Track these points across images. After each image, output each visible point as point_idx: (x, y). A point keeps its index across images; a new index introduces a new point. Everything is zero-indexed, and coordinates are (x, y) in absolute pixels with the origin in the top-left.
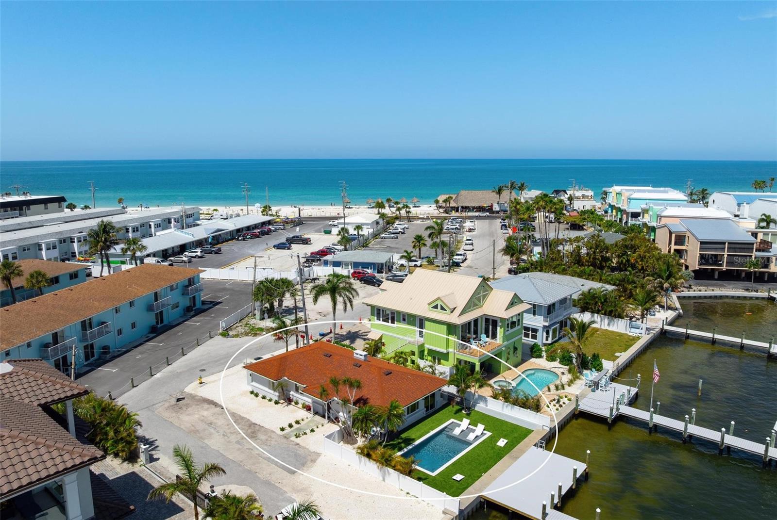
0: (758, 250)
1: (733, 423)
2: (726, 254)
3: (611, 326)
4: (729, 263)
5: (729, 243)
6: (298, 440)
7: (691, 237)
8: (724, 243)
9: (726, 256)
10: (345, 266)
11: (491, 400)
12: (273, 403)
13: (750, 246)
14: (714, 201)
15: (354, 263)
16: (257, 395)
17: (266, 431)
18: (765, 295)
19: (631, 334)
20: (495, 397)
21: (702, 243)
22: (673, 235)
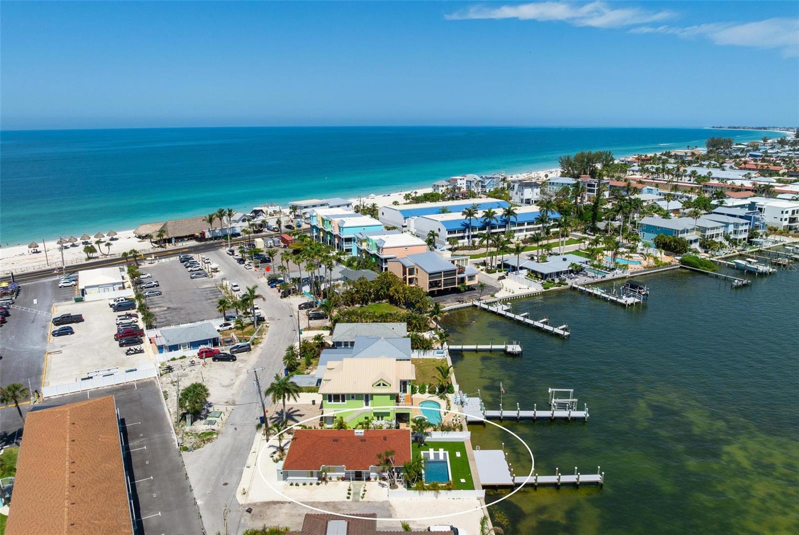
0: (459, 273)
1: (535, 405)
2: (443, 279)
3: (425, 355)
4: (445, 285)
5: (444, 272)
6: (364, 499)
7: (419, 269)
8: (441, 272)
9: (443, 280)
10: (183, 347)
11: (433, 433)
12: (314, 485)
13: (454, 272)
14: (383, 213)
15: (190, 343)
16: (297, 485)
17: (340, 503)
18: (470, 304)
19: (438, 358)
20: (435, 430)
21: (430, 274)
22: (407, 269)
